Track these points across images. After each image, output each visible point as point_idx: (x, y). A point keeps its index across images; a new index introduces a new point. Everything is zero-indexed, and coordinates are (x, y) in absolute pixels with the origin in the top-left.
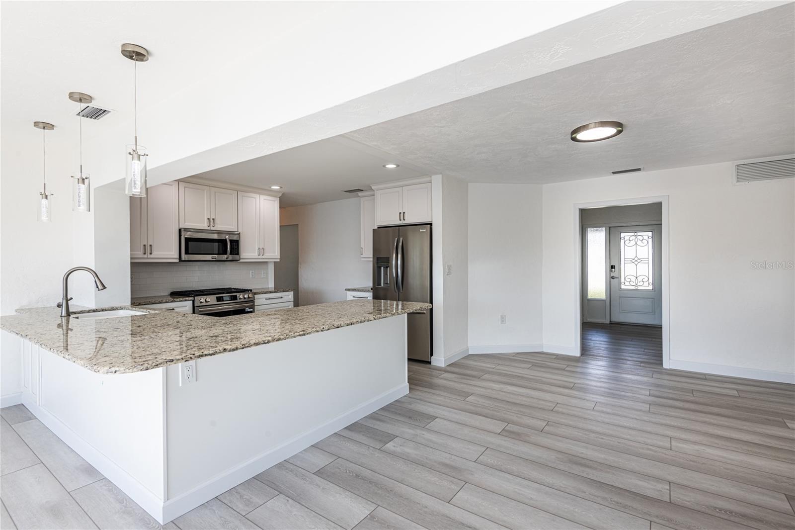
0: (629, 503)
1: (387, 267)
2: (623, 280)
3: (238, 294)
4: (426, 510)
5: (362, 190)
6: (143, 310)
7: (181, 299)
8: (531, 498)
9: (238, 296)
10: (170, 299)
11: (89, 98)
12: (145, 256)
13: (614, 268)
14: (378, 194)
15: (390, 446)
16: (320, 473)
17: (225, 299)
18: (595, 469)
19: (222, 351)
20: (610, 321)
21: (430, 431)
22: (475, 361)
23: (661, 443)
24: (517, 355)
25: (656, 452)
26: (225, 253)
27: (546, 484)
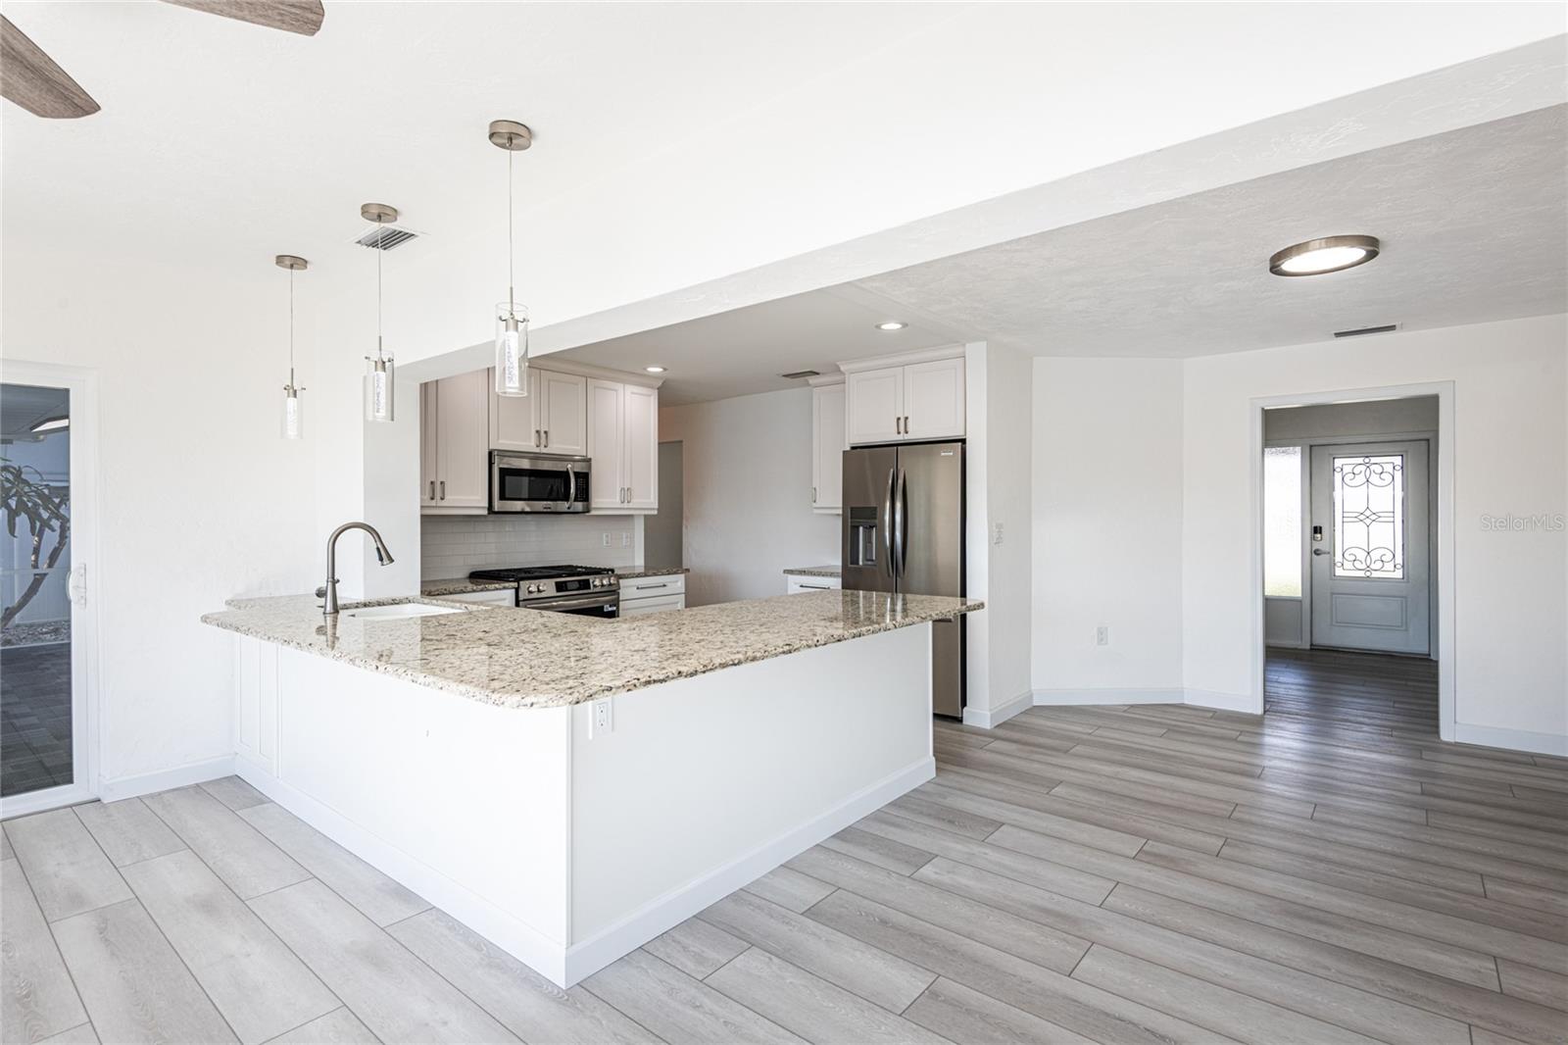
0: (1420, 992)
1: (872, 527)
2: (1338, 558)
3: (591, 578)
4: (1029, 986)
5: (818, 374)
6: (452, 604)
7: (497, 586)
8: (1226, 975)
9: (591, 581)
10: (470, 586)
11: (394, 213)
12: (433, 503)
13: (1321, 533)
14: (852, 381)
15: (928, 871)
16: (812, 913)
17: (569, 586)
18: (1340, 928)
19: (676, 675)
20: (1312, 645)
21: (993, 846)
22: (1048, 718)
23: (1463, 885)
24: (1131, 710)
25: (1455, 900)
26: (566, 498)
27: (1248, 951)
